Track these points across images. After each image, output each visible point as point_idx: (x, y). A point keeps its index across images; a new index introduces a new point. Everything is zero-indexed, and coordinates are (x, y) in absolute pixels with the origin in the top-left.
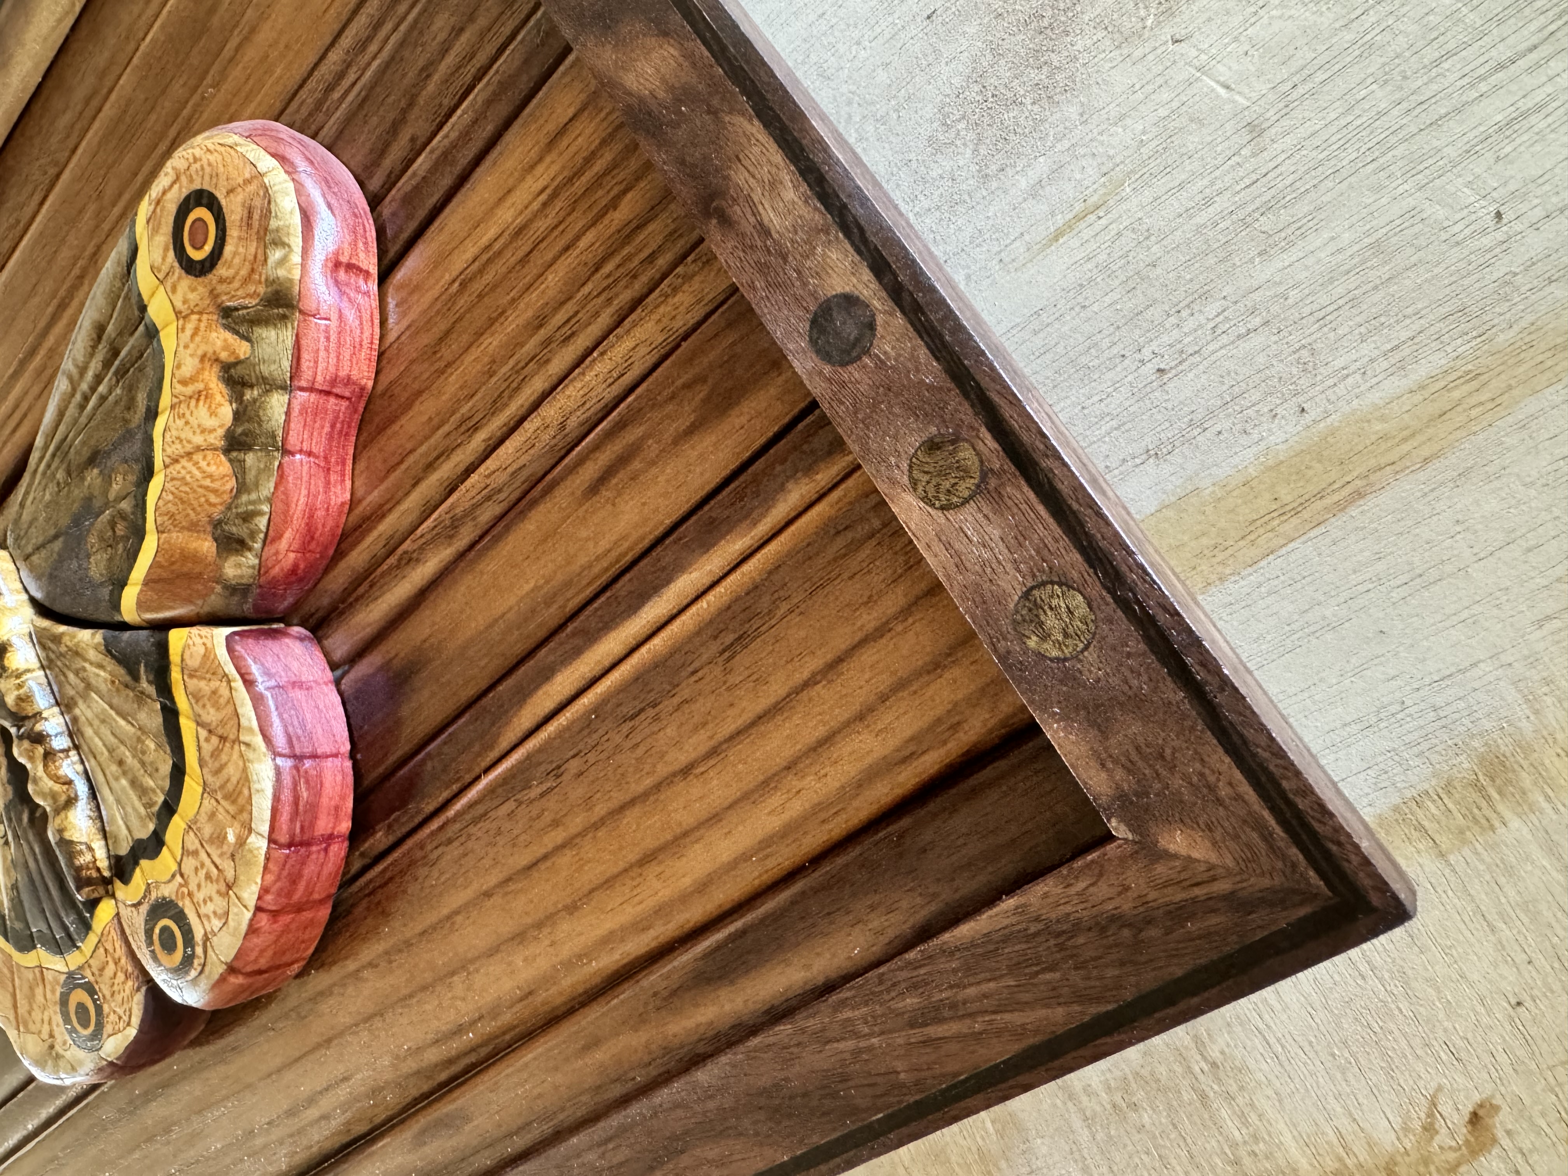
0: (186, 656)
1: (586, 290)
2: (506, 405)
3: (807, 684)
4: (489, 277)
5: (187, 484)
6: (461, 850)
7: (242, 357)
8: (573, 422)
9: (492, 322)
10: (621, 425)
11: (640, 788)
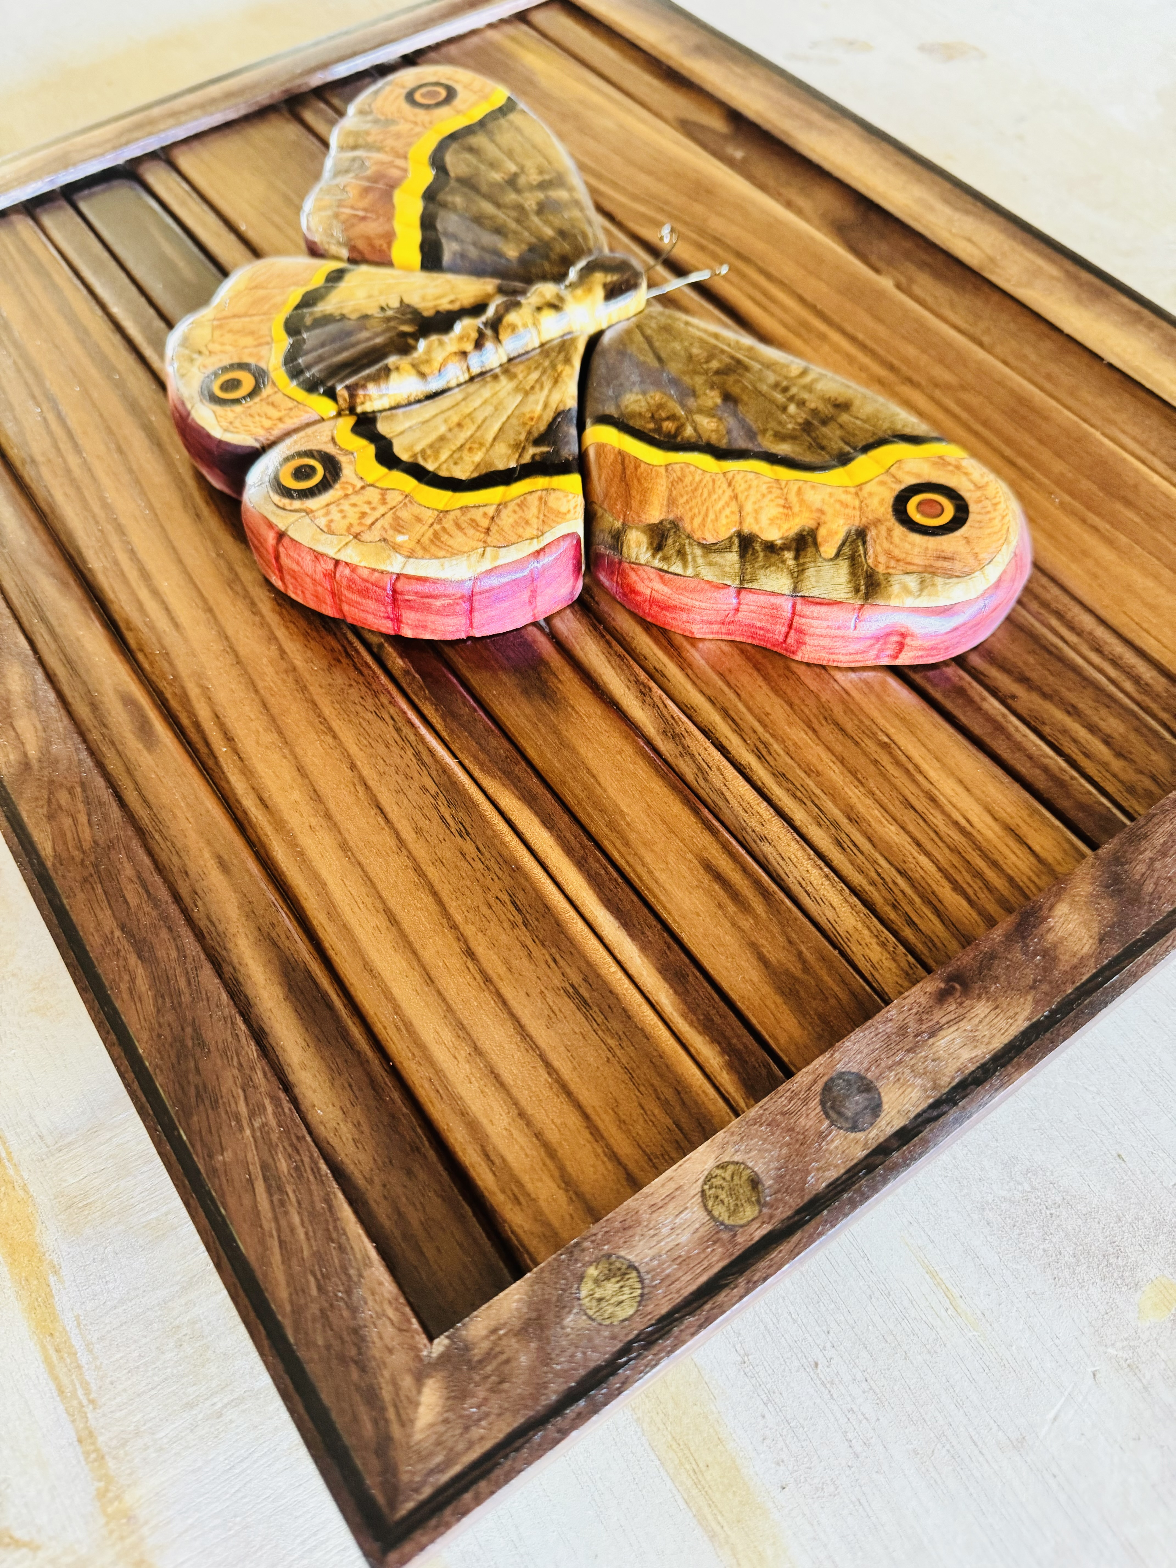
0: (558, 493)
1: (882, 862)
2: (780, 785)
3: (548, 1065)
4: (892, 769)
5: (710, 495)
6: (392, 742)
7: (822, 549)
8: (767, 849)
9: (853, 773)
10: (765, 894)
11: (452, 911)
